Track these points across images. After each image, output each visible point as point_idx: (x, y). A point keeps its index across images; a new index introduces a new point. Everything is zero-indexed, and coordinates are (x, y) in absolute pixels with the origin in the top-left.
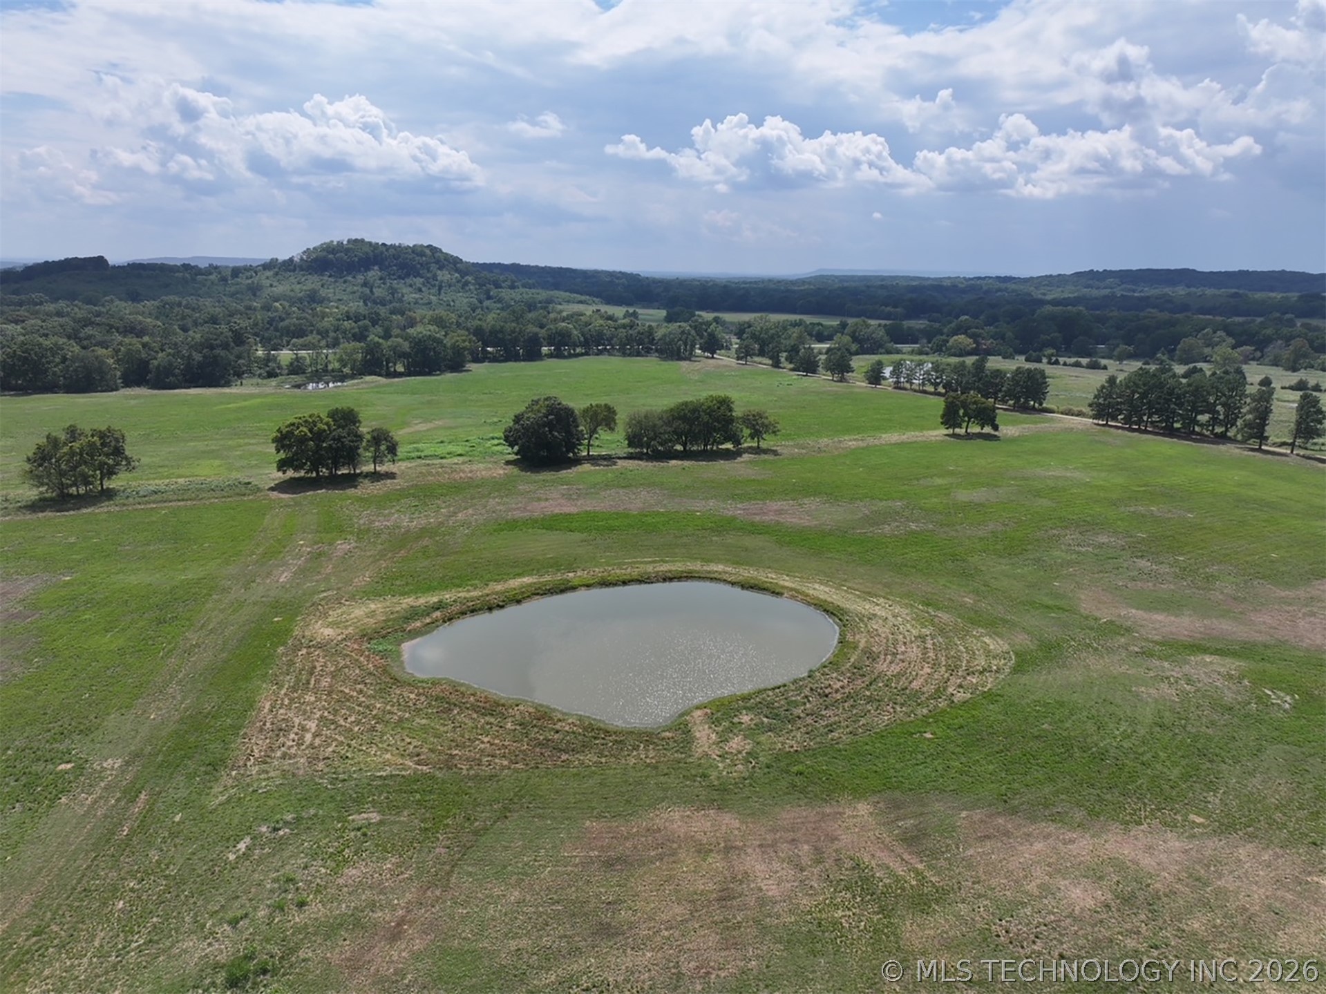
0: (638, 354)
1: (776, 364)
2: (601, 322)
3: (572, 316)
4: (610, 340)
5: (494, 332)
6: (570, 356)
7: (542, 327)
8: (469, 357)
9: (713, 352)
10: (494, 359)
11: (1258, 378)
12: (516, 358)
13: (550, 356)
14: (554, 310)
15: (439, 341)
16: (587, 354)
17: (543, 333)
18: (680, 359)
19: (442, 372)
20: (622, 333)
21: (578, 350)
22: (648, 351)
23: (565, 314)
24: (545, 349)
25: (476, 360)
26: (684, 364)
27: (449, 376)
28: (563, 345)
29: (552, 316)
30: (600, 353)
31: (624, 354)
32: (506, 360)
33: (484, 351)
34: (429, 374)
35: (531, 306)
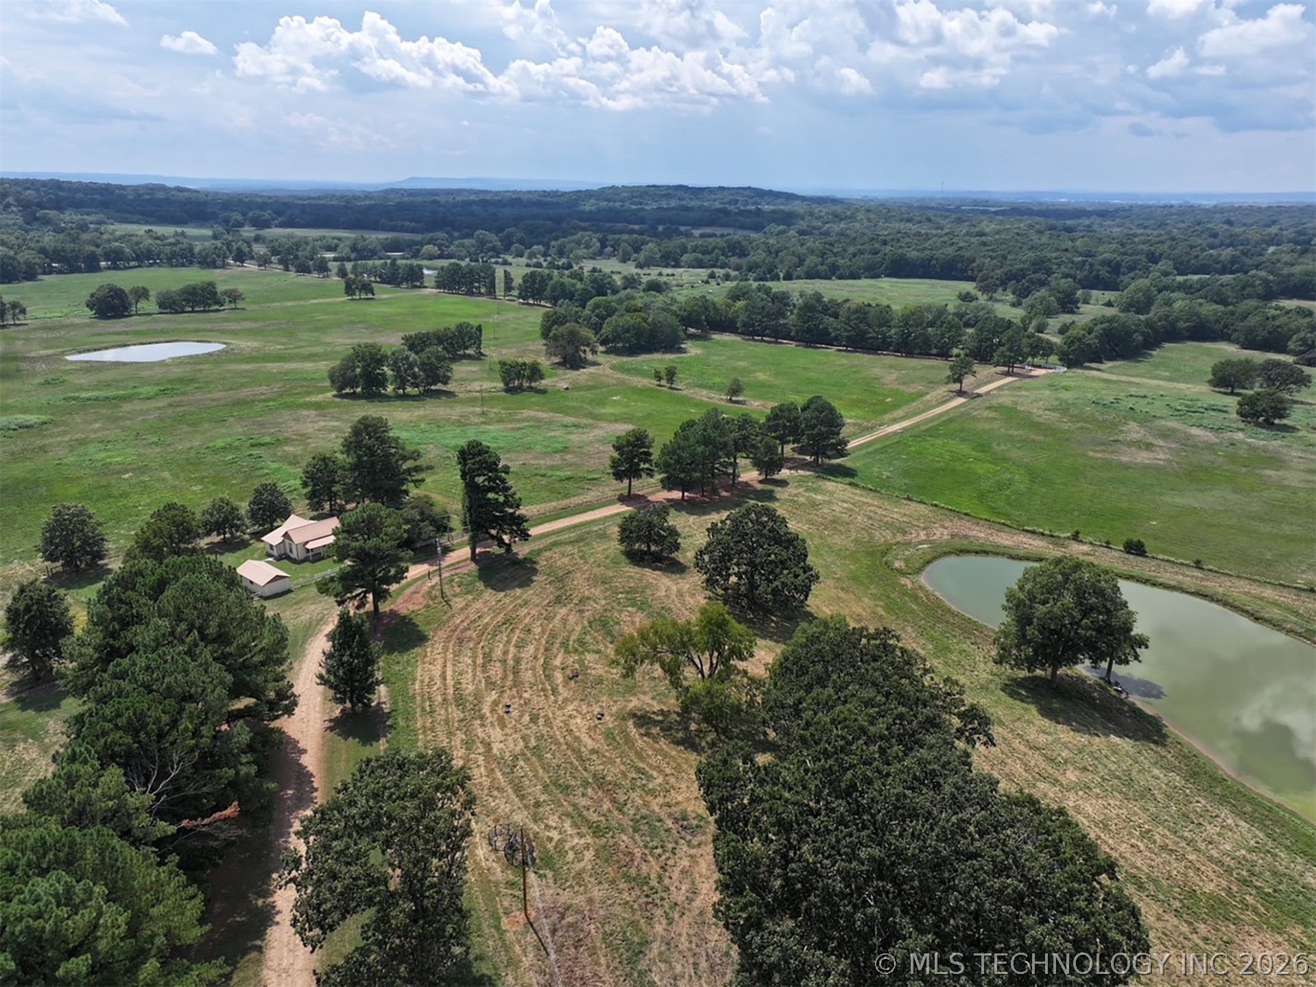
0: (183, 265)
1: (287, 269)
2: (150, 241)
3: (124, 236)
4: (158, 255)
5: (55, 251)
6: (126, 268)
7: (98, 246)
8: (40, 271)
9: (243, 262)
10: (60, 272)
11: (590, 268)
12: (79, 270)
13: (109, 268)
14: (106, 231)
15: (14, 259)
16: (140, 266)
17: (99, 251)
18: (216, 267)
19: (20, 281)
20: (168, 249)
21: (132, 264)
22: (191, 263)
23: (118, 234)
24: (103, 264)
25: (44, 273)
26: (218, 271)
27: (27, 283)
28: (117, 260)
29: (105, 237)
30: (151, 265)
31: (172, 266)
32: (71, 272)
33: (49, 265)
34: (9, 282)
35: (83, 227)
